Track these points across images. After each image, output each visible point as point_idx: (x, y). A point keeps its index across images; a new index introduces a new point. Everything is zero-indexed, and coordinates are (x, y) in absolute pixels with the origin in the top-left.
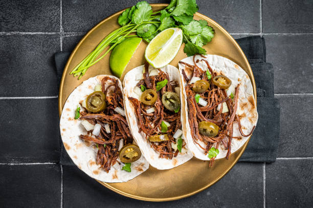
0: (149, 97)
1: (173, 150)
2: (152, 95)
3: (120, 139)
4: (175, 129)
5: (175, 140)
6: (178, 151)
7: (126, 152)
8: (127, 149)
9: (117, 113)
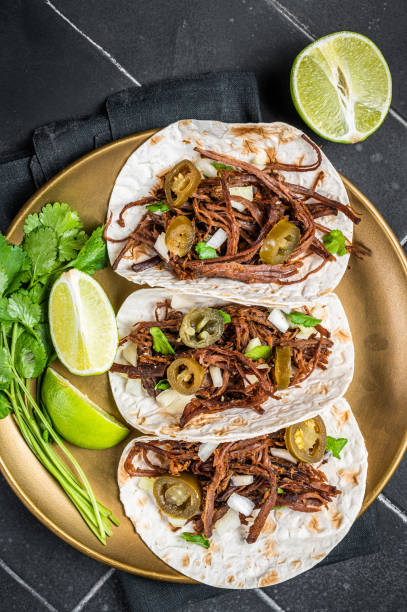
0: (185, 376)
1: (313, 337)
2: (181, 369)
3: (270, 454)
4: (267, 327)
5: (292, 330)
6: (318, 328)
7: (300, 447)
8: (296, 446)
9: (212, 456)
